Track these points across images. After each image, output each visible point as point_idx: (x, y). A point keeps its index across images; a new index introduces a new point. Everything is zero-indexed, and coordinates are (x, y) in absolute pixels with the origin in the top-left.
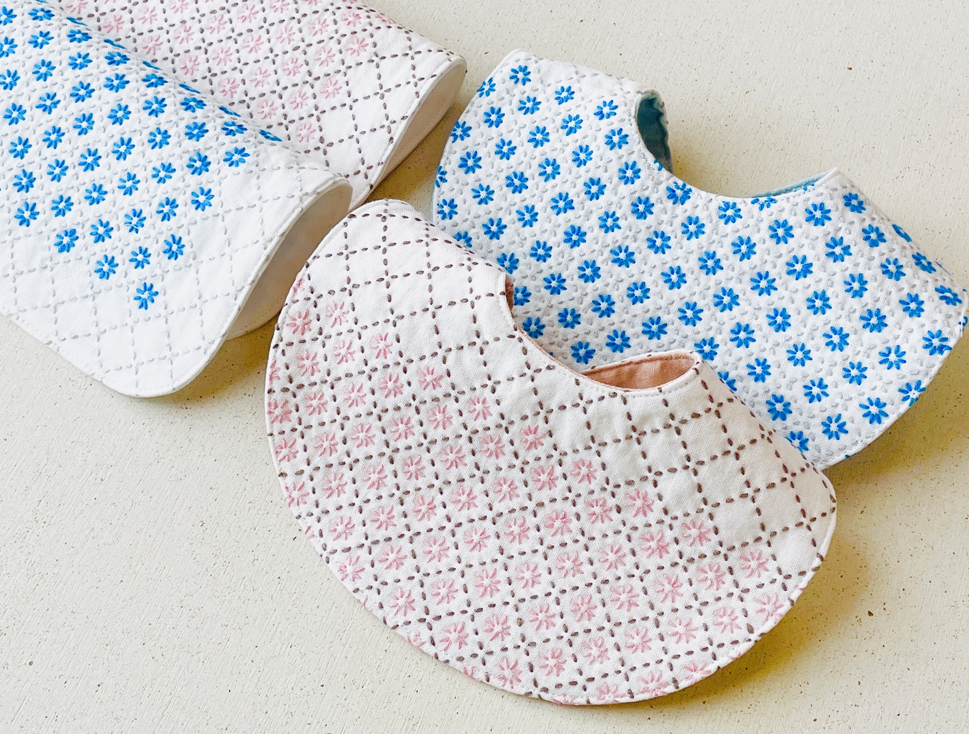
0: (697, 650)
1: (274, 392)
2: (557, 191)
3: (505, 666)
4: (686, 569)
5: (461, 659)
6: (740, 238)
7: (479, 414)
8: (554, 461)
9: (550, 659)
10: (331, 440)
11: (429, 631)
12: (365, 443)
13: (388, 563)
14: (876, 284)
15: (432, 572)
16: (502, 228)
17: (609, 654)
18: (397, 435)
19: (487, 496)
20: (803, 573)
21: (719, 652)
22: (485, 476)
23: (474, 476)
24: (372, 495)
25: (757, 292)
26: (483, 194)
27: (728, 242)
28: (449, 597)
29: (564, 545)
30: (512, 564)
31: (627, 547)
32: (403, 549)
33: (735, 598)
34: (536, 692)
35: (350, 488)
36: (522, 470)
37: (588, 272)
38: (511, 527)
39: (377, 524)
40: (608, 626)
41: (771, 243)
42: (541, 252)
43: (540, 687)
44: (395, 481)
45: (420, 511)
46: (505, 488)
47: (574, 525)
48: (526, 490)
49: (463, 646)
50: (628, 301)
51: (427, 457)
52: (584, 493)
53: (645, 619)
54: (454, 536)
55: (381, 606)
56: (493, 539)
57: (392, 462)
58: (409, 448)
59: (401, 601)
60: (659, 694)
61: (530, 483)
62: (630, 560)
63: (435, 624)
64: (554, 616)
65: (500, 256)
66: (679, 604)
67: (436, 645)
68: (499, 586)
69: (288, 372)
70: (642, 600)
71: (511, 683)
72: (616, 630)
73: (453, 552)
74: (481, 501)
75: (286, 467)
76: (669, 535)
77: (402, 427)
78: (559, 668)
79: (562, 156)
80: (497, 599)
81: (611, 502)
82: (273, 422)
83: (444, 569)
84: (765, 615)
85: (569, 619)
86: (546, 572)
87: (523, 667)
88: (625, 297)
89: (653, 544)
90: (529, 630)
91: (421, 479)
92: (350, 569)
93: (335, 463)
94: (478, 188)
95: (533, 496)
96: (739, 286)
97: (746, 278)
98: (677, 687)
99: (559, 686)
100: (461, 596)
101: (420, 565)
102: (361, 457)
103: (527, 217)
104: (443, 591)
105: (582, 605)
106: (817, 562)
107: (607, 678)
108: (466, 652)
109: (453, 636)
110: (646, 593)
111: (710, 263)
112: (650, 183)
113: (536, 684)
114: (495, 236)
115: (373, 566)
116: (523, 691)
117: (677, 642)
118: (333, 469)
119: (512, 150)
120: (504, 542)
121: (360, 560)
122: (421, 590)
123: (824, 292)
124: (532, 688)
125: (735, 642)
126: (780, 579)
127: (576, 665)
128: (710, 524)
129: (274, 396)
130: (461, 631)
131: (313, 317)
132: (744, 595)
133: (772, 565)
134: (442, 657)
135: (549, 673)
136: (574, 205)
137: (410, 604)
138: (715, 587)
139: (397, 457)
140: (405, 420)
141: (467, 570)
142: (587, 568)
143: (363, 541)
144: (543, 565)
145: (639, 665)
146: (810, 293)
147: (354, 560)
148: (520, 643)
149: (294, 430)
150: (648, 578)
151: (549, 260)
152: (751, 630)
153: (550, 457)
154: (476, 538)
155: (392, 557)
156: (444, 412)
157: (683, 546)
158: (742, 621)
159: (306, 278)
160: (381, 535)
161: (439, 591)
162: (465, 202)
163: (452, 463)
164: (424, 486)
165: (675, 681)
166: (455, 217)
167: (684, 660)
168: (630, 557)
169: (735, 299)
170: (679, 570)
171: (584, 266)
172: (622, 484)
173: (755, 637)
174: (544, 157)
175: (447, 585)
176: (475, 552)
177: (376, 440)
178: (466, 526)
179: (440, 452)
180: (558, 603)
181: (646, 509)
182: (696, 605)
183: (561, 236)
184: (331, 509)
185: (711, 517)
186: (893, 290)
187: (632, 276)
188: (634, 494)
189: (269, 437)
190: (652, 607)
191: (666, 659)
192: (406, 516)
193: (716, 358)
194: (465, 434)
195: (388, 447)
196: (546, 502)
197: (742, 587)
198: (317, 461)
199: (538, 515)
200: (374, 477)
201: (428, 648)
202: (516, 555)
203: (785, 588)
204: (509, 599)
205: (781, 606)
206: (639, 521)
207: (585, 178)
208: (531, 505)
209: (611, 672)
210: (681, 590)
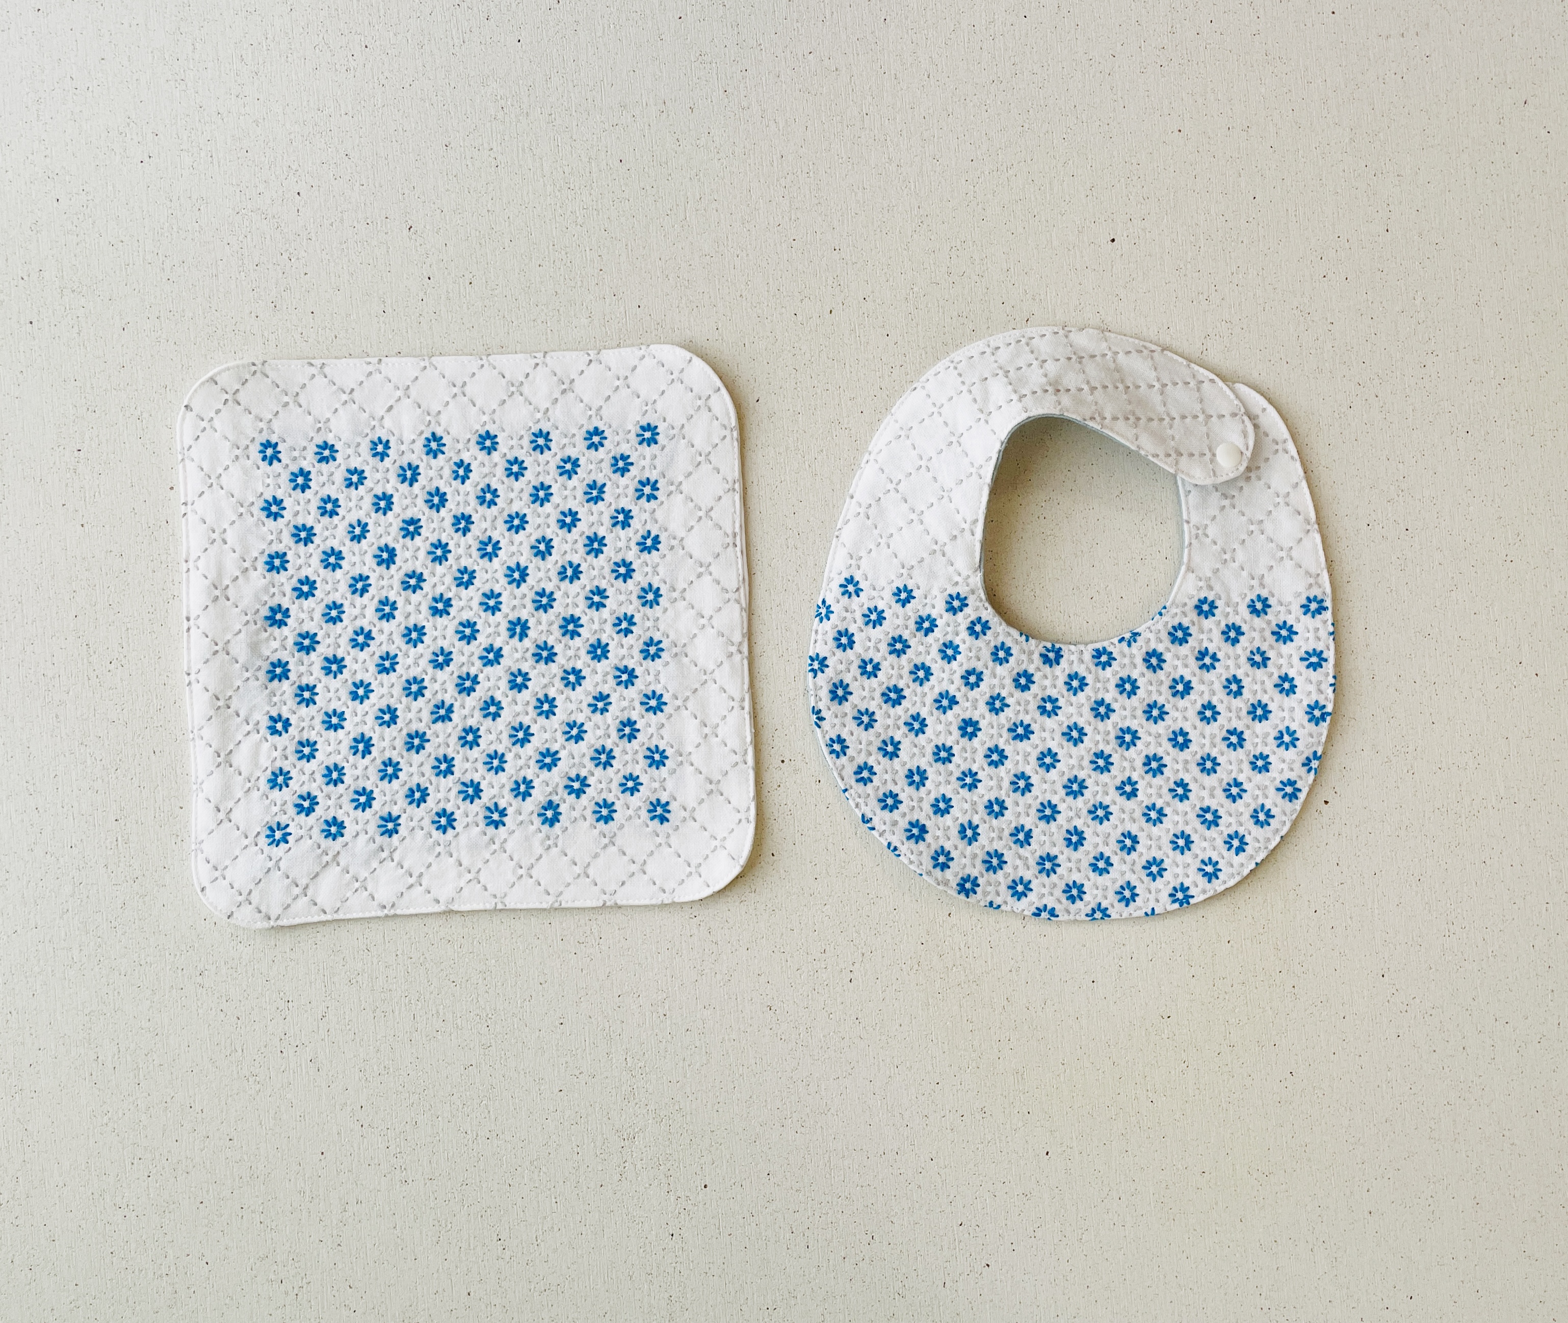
2: (937, 691)
6: (1121, 679)
16: (896, 745)
25: (1152, 721)
26: (865, 719)
27: (1111, 686)
37: (995, 757)
41: (1149, 674)
42: (943, 754)
50: (1042, 771)
65: (907, 773)
79: (929, 658)
88: (1038, 768)
94: (857, 715)
97: (1139, 713)
103: (916, 726)
111: (1102, 710)
112: (1024, 657)
114: (894, 755)
119: (877, 667)
123: (1209, 702)
136: (957, 699)
146: (1198, 707)
151: (953, 759)
162: (852, 734)
166: (848, 751)
169: (1135, 736)
171: (989, 753)
174: (912, 664)
183: (956, 733)
187: (1037, 746)
193: (1139, 793)
207: (960, 672)
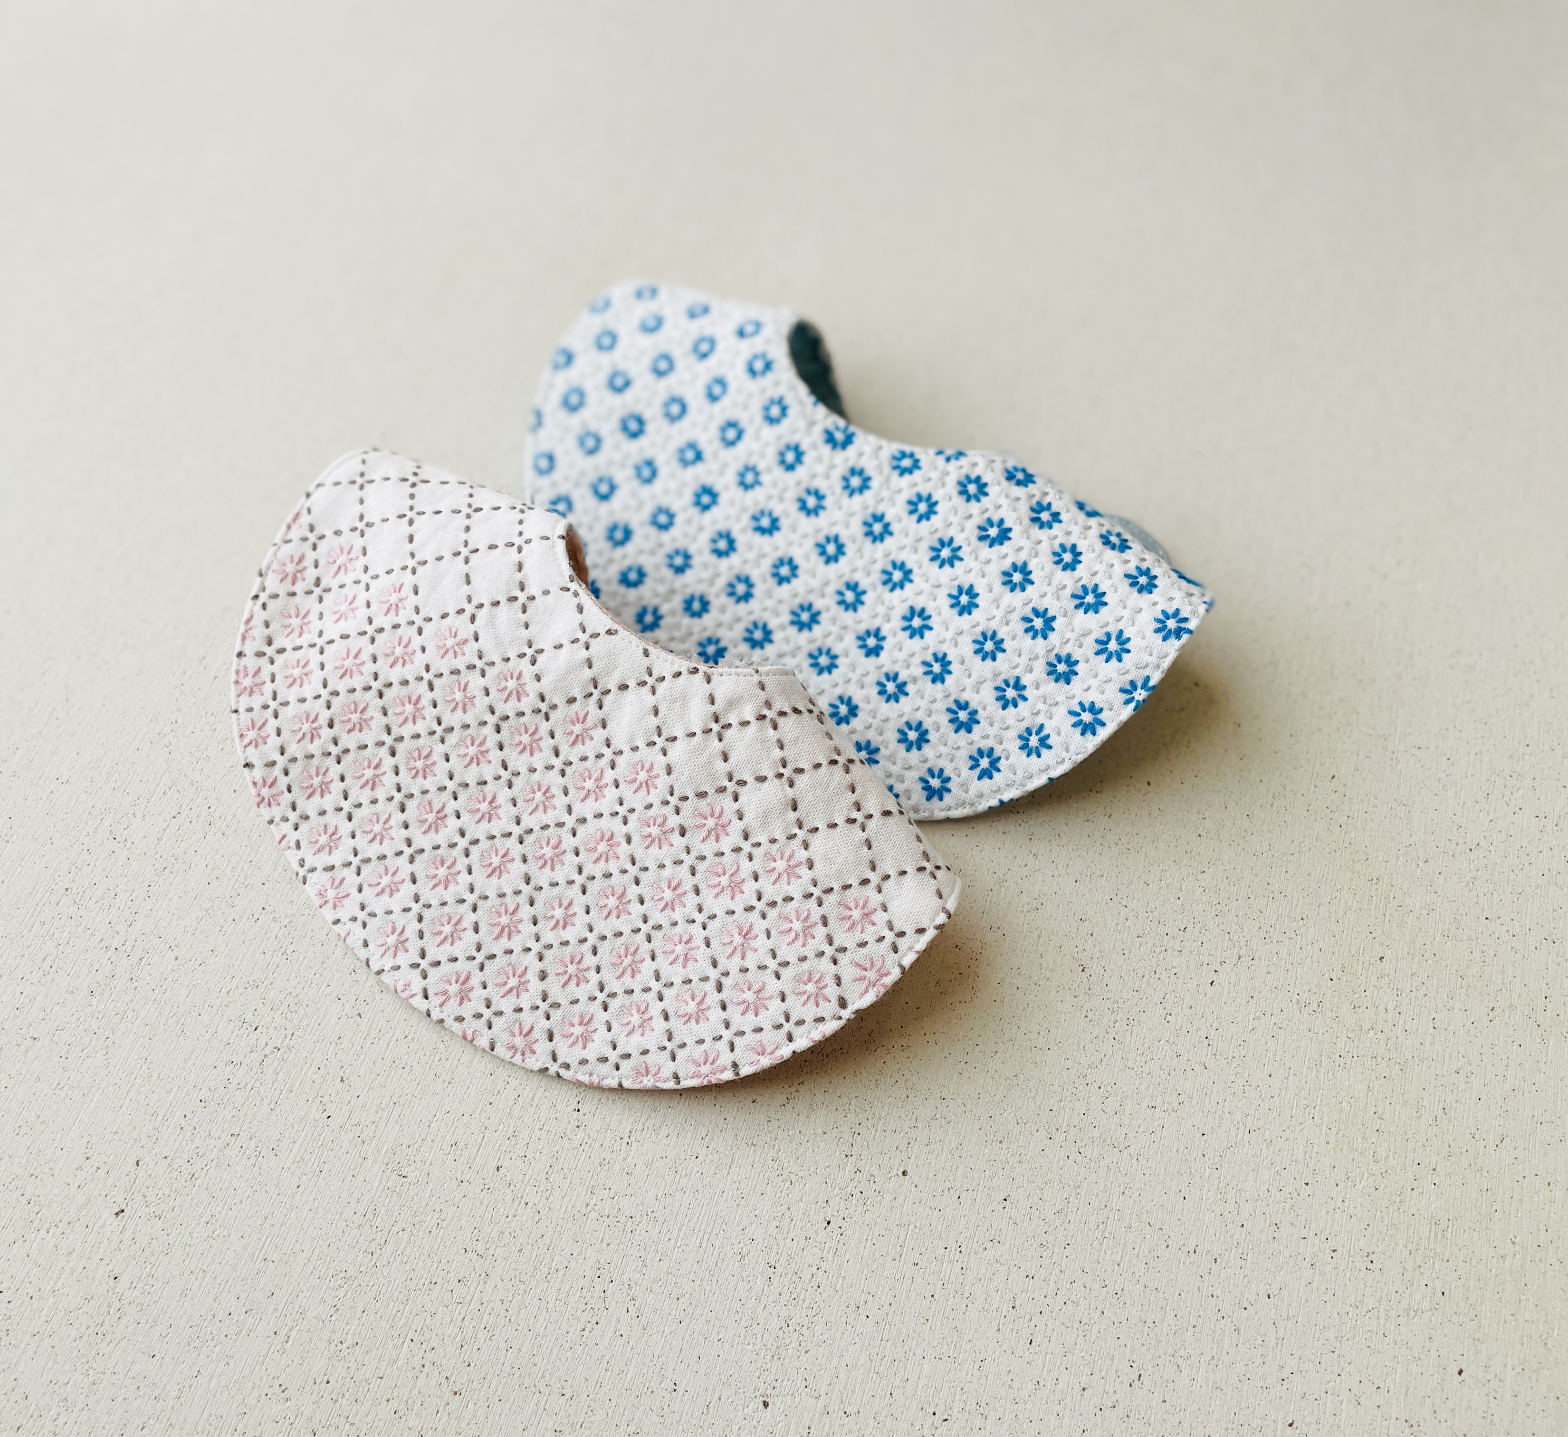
0: (768, 1027)
1: (245, 655)
2: (684, 436)
3: (517, 1031)
4: (764, 916)
5: (460, 1019)
6: (919, 494)
7: (510, 694)
8: (604, 762)
9: (576, 1026)
10: (313, 722)
11: (421, 980)
12: (358, 726)
13: (379, 888)
14: (1094, 555)
15: (435, 902)
16: (655, 470)
17: (654, 1023)
18: (402, 719)
19: (515, 805)
20: (921, 931)
21: (797, 1032)
22: (514, 779)
23: (500, 777)
24: (365, 796)
25: (937, 563)
27: (902, 500)
28: (453, 937)
29: (608, 875)
30: (540, 897)
31: (689, 883)
32: (400, 871)
33: (826, 959)
34: (554, 1068)
35: (337, 787)
36: (563, 773)
37: (722, 545)
38: (542, 848)
39: (370, 836)
40: (656, 986)
41: (958, 502)
42: (663, 519)
43: (560, 1061)
44: (396, 779)
45: (426, 821)
46: (539, 795)
47: (623, 850)
48: (566, 800)
49: (465, 1002)
50: (772, 582)
51: (440, 749)
52: (639, 808)
53: (705, 979)
54: (467, 855)
55: (366, 944)
56: (518, 862)
57: (393, 754)
58: (417, 736)
59: (392, 940)
60: (714, 1081)
61: (572, 791)
62: (691, 900)
63: (432, 972)
64: (588, 969)
66: (751, 963)
67: (430, 999)
68: (520, 927)
69: (267, 632)
70: (703, 954)
71: (523, 1054)
72: (666, 992)
73: (464, 879)
74: (507, 812)
75: (253, 755)
76: (747, 868)
77: (409, 708)
78: (586, 1040)
80: (516, 944)
81: (674, 821)
82: (239, 696)
83: (450, 900)
84: (863, 985)
85: (607, 975)
86: (583, 911)
87: (539, 1034)
88: (768, 577)
89: (724, 880)
90: (553, 986)
91: (430, 779)
92: (331, 894)
93: (317, 753)
94: (626, 416)
95: (574, 809)
96: (914, 557)
97: (924, 546)
98: (737, 1074)
99: (584, 1062)
100: (470, 937)
101: (420, 893)
102: (352, 746)
103: (645, 471)
104: (447, 929)
105: (626, 956)
106: (942, 918)
107: (648, 1056)
108: (467, 1011)
109: (454, 988)
110: (708, 945)
111: (877, 527)
112: (801, 424)
113: (555, 1059)
114: (647, 480)
115: (360, 891)
116: (537, 1066)
117: (743, 1014)
118: (315, 761)
119: (672, 367)
120: (532, 868)
121: (345, 883)
122: (419, 926)
123: (1025, 564)
124: (549, 1064)
125: (821, 1020)
126: (890, 936)
127: (609, 1036)
128: (802, 855)
129: (244, 661)
130: (464, 983)
131: (308, 562)
132: (839, 956)
133: (880, 918)
134: (435, 1015)
135: (573, 1044)
136: (705, 455)
137: (402, 944)
138: (801, 941)
139: (400, 748)
140: (414, 698)
141: (480, 903)
142: (636, 909)
143: (351, 858)
144: (580, 901)
145: (690, 1041)
146: (1007, 565)
147: (337, 882)
148: (539, 1003)
149: (266, 707)
150: (713, 925)
151: (672, 530)
152: (843, 1004)
153: (599, 756)
154: (496, 861)
155: (385, 880)
156: (464, 690)
157: (765, 885)
158: (832, 991)
159: (305, 511)
160: (373, 851)
161: (442, 928)
163: (472, 759)
164: (433, 789)
165: (735, 1065)
167: (751, 1038)
168: (691, 895)
169: (907, 574)
170: (755, 916)
171: (717, 537)
172: (691, 796)
173: (847, 1014)
174: (669, 394)
175: (453, 922)
176: (494, 879)
177: (373, 724)
178: (484, 844)
179: (458, 744)
180: (595, 953)
181: (718, 832)
182: (772, 964)
184: (312, 814)
185: (806, 846)
186: (1116, 562)
187: (778, 548)
188: (707, 811)
189: (234, 715)
190: (715, 964)
191: (727, 1035)
192: (407, 827)
193: (882, 653)
194: (492, 720)
195: (389, 734)
196: (590, 817)
197: (837, 943)
198: (293, 750)
199: (578, 834)
200: (369, 773)
201: (419, 1002)
202: (545, 886)
203: (895, 950)
204: (531, 944)
205: (888, 974)
206: (709, 848)
207: (720, 420)
208: (570, 821)
209: (653, 1048)
210: (755, 944)
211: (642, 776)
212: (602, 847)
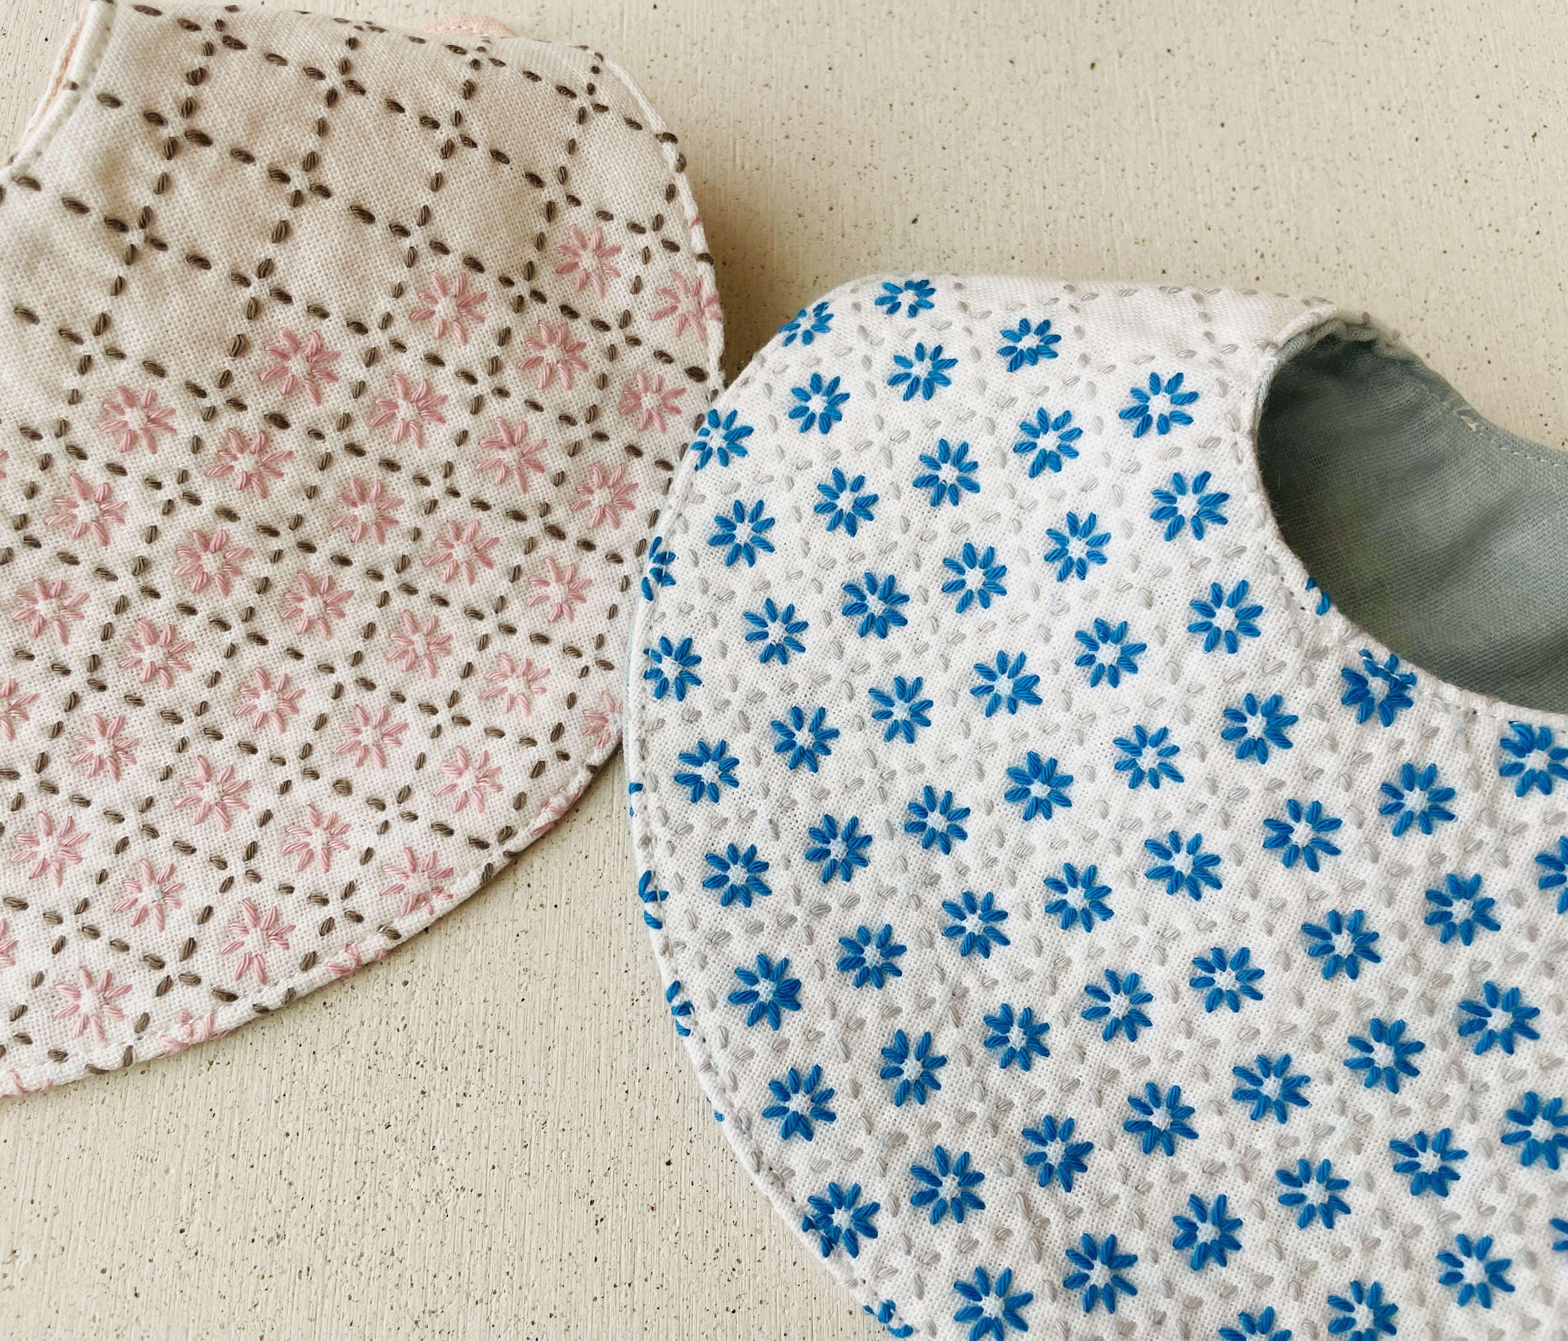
0: (658, 501)
3: (397, 879)
4: (504, 393)
5: (310, 961)
8: (61, 462)
11: (197, 989)
15: (87, 890)
17: (540, 665)
19: (31, 657)
20: (670, 193)
28: (169, 894)
29: (265, 586)
30: (218, 717)
31: (368, 469)
33: (624, 351)
34: (497, 856)
36: (32, 542)
38: (138, 661)
40: (487, 626)
43: (492, 840)
46: (44, 607)
47: (240, 534)
48: (84, 569)
49: (287, 935)
52: (186, 462)
53: (531, 545)
54: (54, 790)
55: (59, 1056)
56: (134, 715)
59: (88, 1001)
61: (75, 548)
62: (400, 484)
64: (386, 713)
67: (239, 993)
68: (240, 777)
70: (491, 523)
71: (439, 891)
72: (509, 615)
73: (86, 818)
74: (31, 678)
76: (411, 364)
78: (489, 779)
80: (261, 799)
81: (252, 422)
83: (106, 862)
84: (693, 326)
85: (416, 688)
86: (290, 661)
87: (428, 844)
89: (405, 412)
90: (371, 780)
95: (110, 566)
99: (520, 802)
100: (192, 868)
101: (51, 906)
104: (148, 896)
105: (411, 643)
110: (484, 506)
113: (482, 845)
116: (470, 881)
117: (618, 524)
120: (158, 697)
122: (102, 942)
124: (483, 858)
126: (650, 240)
127: (511, 741)
128: (451, 264)
132: (632, 329)
133: (615, 232)
135: (482, 801)
138: (577, 366)
141: (150, 817)
142: (350, 579)
144: (272, 656)
145: (602, 626)
148: (381, 817)
150: (462, 479)
152: (700, 375)
153: (46, 463)
154: (101, 749)
158: (673, 376)
161: (141, 905)
168: (393, 478)
170: (494, 407)
173: (716, 379)
175: (144, 878)
176: (131, 770)
178: (58, 750)
180: (372, 687)
181: (320, 364)
182: (581, 432)
185: (440, 248)
188: (273, 359)
190: (518, 516)
197: (612, 319)
199: (160, 588)
201: (229, 1015)
202: (206, 694)
203: (674, 247)
204: (280, 775)
205: (699, 283)
206: (339, 401)
208: (127, 586)
209: (573, 685)
210: (534, 438)
211: (133, 418)
212: (210, 563)
